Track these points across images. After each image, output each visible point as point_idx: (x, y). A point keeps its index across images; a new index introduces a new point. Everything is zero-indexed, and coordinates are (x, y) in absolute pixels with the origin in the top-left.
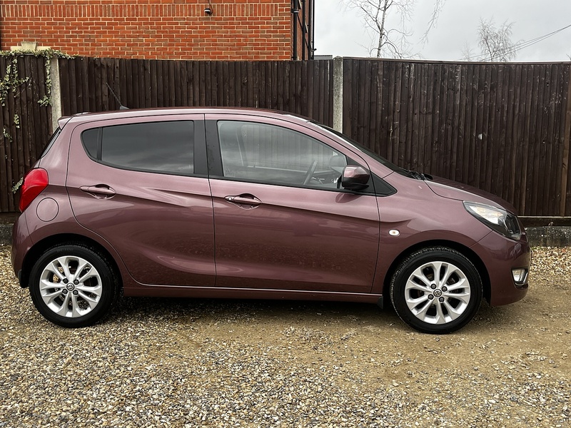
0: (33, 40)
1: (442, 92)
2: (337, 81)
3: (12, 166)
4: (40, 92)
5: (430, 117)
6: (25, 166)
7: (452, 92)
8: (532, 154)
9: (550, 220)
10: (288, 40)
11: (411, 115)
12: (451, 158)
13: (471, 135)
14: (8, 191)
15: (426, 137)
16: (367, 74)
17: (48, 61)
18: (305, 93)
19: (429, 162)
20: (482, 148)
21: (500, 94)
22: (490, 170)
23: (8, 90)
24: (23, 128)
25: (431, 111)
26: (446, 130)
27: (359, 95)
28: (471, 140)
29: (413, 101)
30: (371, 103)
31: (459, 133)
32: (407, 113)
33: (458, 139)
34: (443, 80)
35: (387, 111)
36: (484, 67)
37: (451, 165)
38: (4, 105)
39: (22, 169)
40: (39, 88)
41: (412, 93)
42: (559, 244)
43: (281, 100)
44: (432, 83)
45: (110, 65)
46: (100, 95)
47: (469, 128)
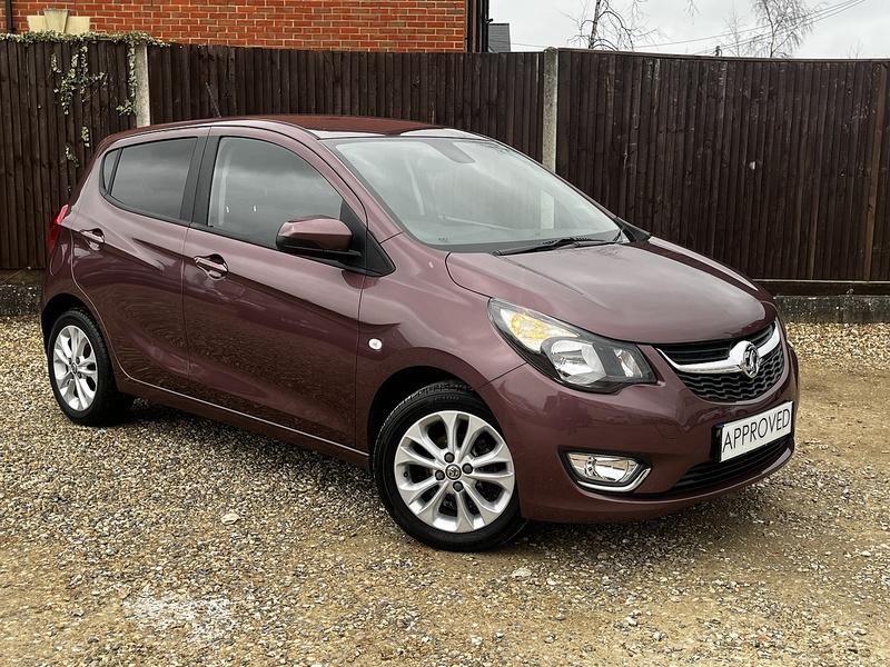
0: (63, 7)
1: (699, 102)
2: (549, 83)
4: (119, 95)
5: (681, 137)
7: (713, 101)
8: (825, 192)
9: (849, 286)
10: (460, 12)
11: (654, 133)
12: (711, 196)
13: (740, 163)
15: (675, 165)
16: (592, 74)
17: (133, 50)
18: (503, 100)
19: (679, 201)
20: (755, 182)
21: (782, 105)
22: (765, 214)
23: (74, 92)
24: (94, 147)
25: (682, 127)
26: (704, 155)
27: (581, 104)
28: (739, 170)
29: (657, 114)
30: (597, 116)
31: (722, 161)
32: (649, 130)
33: (721, 168)
34: (700, 84)
35: (621, 128)
36: (760, 64)
37: (710, 206)
38: (67, 113)
40: (119, 88)
41: (656, 101)
42: (860, 320)
43: (468, 110)
44: (685, 87)
45: (221, 55)
46: (207, 99)
47: (736, 153)
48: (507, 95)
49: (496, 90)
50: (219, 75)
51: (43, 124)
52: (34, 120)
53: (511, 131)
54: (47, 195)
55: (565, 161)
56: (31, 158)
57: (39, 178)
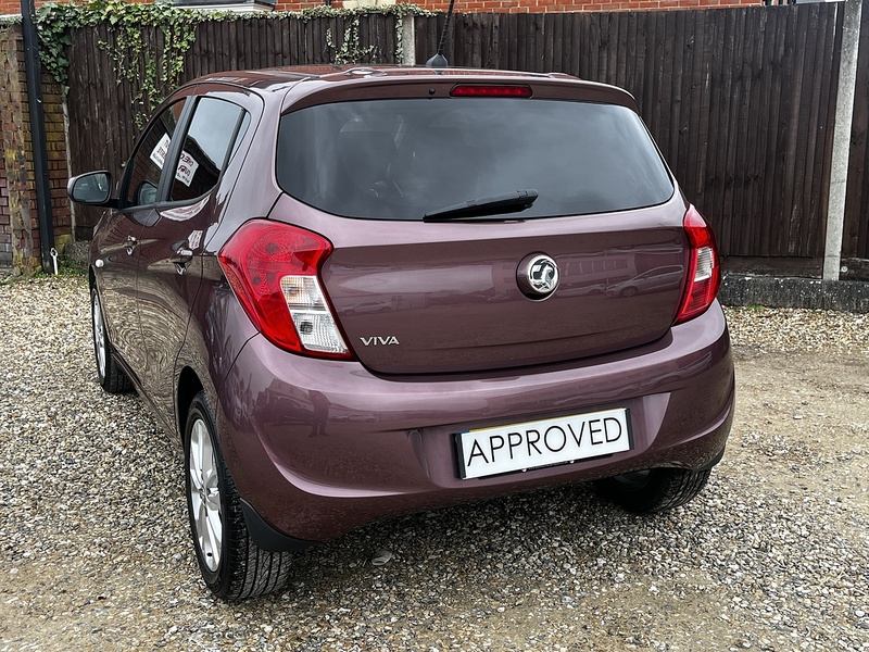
2: (848, 37)
17: (401, 22)
18: (790, 60)
43: (748, 70)
45: (485, 23)
48: (795, 53)
49: (782, 48)
50: (483, 44)
53: (798, 94)
55: (863, 127)
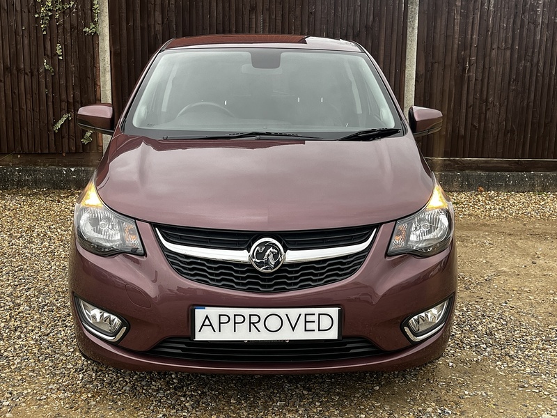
1: (522, 26)
2: (412, 12)
3: (53, 102)
4: (85, 19)
5: (508, 53)
6: (68, 102)
7: (532, 26)
11: (489, 50)
12: (529, 97)
13: (550, 73)
14: (48, 131)
15: (503, 74)
16: (444, 5)
18: (376, 25)
19: (506, 103)
23: (50, 16)
24: (66, 60)
25: (510, 46)
26: (525, 67)
27: (435, 27)
28: (550, 78)
29: (491, 35)
30: (447, 37)
31: (538, 71)
32: (485, 48)
33: (537, 76)
34: (523, 13)
37: (528, 105)
38: (45, 33)
39: (64, 105)
40: (85, 14)
41: (491, 25)
43: (350, 31)
44: (512, 16)
46: (153, 23)
47: (548, 66)
48: (380, 21)
49: (372, 17)
50: (162, 5)
51: (26, 42)
52: (19, 38)
53: (382, 48)
54: (29, 96)
55: (422, 71)
56: (17, 68)
57: (23, 83)
